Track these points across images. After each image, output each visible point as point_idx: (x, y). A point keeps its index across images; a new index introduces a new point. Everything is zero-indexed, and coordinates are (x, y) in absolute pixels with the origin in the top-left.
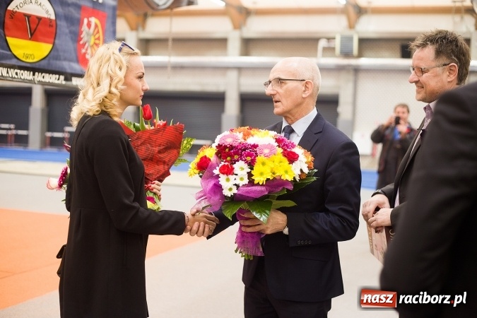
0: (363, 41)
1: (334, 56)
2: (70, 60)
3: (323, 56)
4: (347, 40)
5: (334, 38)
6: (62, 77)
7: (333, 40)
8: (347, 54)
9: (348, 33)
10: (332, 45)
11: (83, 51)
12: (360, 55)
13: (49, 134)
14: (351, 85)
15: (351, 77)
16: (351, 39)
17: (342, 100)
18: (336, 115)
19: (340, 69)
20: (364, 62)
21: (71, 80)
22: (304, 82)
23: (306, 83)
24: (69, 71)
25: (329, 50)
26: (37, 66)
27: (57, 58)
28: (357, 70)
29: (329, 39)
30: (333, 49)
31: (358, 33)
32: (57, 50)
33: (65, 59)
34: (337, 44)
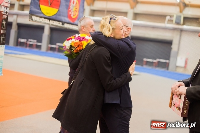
0: (185, 18)
1: (172, 24)
2: (65, 16)
3: (168, 23)
4: (178, 17)
5: (173, 16)
6: (61, 23)
7: (172, 17)
8: (178, 23)
9: (179, 14)
10: (172, 19)
11: (70, 13)
12: (184, 24)
13: (50, 46)
14: (178, 37)
15: (179, 33)
16: (180, 17)
17: (174, 43)
18: (171, 49)
19: (174, 29)
20: (185, 27)
21: (64, 24)
22: (128, 28)
23: (129, 28)
24: (64, 21)
25: (170, 21)
26: (51, 18)
27: (60, 15)
28: (181, 31)
29: (171, 16)
30: (172, 21)
31: (183, 15)
32: (60, 12)
33: (63, 16)
34: (174, 19)
